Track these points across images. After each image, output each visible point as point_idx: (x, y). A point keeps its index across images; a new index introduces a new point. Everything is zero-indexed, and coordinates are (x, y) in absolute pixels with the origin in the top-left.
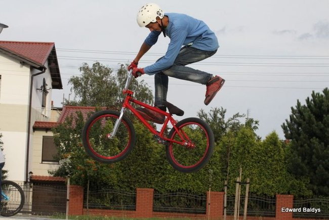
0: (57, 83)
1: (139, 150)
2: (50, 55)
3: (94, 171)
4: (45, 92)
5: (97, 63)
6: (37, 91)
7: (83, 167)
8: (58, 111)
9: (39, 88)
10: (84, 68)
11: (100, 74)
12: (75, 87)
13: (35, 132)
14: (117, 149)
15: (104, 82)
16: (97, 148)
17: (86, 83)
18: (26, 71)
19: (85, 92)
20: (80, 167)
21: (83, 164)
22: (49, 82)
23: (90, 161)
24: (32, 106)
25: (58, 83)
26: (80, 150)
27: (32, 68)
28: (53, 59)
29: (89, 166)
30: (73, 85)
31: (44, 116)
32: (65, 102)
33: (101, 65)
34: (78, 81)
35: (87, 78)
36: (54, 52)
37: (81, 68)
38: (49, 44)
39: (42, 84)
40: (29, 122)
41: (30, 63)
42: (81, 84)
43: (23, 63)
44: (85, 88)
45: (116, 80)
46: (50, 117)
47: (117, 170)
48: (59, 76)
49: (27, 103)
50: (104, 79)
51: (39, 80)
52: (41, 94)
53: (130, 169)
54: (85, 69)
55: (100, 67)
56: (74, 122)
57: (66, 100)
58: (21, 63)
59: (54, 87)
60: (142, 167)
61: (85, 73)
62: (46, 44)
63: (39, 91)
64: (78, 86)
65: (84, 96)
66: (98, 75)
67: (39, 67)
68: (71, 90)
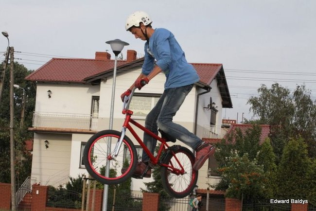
0: (227, 103)
1: (294, 165)
2: (217, 75)
3: (247, 184)
4: (214, 111)
5: (276, 84)
6: (204, 110)
7: (237, 181)
8: (225, 129)
9: (206, 106)
10: (262, 89)
11: (278, 95)
12: (254, 107)
14: (274, 164)
15: (282, 102)
16: (250, 163)
17: (264, 103)
19: (263, 112)
20: (234, 181)
21: (238, 179)
22: (218, 102)
23: (243, 176)
24: (198, 123)
26: (235, 164)
27: (198, 88)
28: (221, 78)
29: (243, 180)
30: (252, 105)
31: (212, 133)
32: (244, 121)
33: (279, 86)
34: (257, 101)
35: (266, 99)
36: (222, 72)
37: (259, 89)
38: (217, 65)
39: (209, 103)
42: (259, 104)
44: (263, 108)
45: (293, 101)
46: (219, 134)
47: (273, 184)
48: (229, 95)
49: (192, 120)
50: (282, 99)
51: (206, 98)
52: (209, 112)
53: (285, 184)
54: (264, 90)
55: (279, 88)
57: (245, 119)
59: (224, 106)
60: (297, 182)
61: (263, 94)
62: (214, 65)
63: (206, 109)
64: (257, 106)
65: (263, 116)
66: (276, 95)
67: (204, 86)
68: (250, 109)
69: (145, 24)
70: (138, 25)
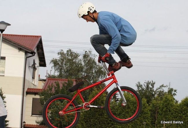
2: (38, 44)
3: (66, 121)
4: (35, 69)
5: (69, 50)
7: (59, 119)
8: (43, 81)
9: (31, 66)
11: (71, 57)
12: (55, 66)
13: (28, 95)
15: (74, 62)
17: (62, 63)
18: (22, 54)
19: (61, 69)
20: (57, 119)
22: (37, 62)
24: (26, 78)
25: (44, 63)
27: (26, 53)
28: (40, 46)
30: (53, 65)
31: (33, 84)
32: (48, 75)
33: (72, 51)
34: (57, 61)
35: (63, 60)
36: (41, 42)
37: (59, 53)
38: (38, 37)
39: (33, 64)
40: (24, 89)
41: (25, 50)
42: (59, 64)
43: (20, 49)
44: (61, 66)
45: (82, 62)
46: (37, 85)
47: (82, 121)
48: (44, 58)
49: (22, 76)
51: (31, 60)
52: (32, 70)
53: (90, 121)
54: (61, 54)
55: (71, 53)
56: (53, 89)
57: (48, 74)
58: (19, 49)
59: (41, 65)
60: (98, 119)
61: (61, 56)
63: (30, 68)
64: (57, 65)
65: (61, 72)
66: (70, 58)
67: (31, 52)
68: (52, 67)
69: (91, 12)
70: (87, 14)
